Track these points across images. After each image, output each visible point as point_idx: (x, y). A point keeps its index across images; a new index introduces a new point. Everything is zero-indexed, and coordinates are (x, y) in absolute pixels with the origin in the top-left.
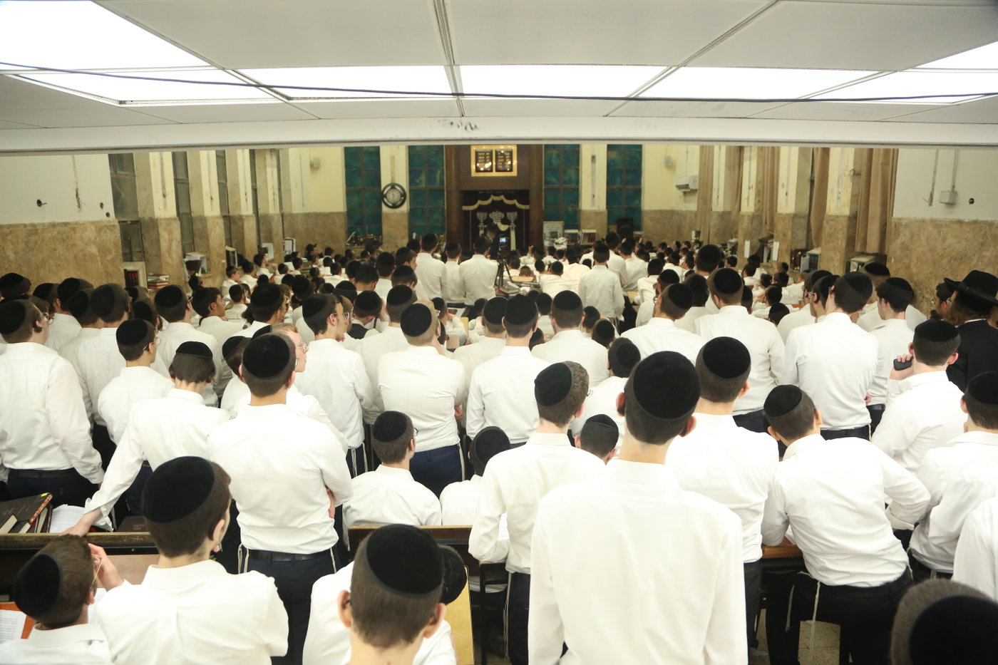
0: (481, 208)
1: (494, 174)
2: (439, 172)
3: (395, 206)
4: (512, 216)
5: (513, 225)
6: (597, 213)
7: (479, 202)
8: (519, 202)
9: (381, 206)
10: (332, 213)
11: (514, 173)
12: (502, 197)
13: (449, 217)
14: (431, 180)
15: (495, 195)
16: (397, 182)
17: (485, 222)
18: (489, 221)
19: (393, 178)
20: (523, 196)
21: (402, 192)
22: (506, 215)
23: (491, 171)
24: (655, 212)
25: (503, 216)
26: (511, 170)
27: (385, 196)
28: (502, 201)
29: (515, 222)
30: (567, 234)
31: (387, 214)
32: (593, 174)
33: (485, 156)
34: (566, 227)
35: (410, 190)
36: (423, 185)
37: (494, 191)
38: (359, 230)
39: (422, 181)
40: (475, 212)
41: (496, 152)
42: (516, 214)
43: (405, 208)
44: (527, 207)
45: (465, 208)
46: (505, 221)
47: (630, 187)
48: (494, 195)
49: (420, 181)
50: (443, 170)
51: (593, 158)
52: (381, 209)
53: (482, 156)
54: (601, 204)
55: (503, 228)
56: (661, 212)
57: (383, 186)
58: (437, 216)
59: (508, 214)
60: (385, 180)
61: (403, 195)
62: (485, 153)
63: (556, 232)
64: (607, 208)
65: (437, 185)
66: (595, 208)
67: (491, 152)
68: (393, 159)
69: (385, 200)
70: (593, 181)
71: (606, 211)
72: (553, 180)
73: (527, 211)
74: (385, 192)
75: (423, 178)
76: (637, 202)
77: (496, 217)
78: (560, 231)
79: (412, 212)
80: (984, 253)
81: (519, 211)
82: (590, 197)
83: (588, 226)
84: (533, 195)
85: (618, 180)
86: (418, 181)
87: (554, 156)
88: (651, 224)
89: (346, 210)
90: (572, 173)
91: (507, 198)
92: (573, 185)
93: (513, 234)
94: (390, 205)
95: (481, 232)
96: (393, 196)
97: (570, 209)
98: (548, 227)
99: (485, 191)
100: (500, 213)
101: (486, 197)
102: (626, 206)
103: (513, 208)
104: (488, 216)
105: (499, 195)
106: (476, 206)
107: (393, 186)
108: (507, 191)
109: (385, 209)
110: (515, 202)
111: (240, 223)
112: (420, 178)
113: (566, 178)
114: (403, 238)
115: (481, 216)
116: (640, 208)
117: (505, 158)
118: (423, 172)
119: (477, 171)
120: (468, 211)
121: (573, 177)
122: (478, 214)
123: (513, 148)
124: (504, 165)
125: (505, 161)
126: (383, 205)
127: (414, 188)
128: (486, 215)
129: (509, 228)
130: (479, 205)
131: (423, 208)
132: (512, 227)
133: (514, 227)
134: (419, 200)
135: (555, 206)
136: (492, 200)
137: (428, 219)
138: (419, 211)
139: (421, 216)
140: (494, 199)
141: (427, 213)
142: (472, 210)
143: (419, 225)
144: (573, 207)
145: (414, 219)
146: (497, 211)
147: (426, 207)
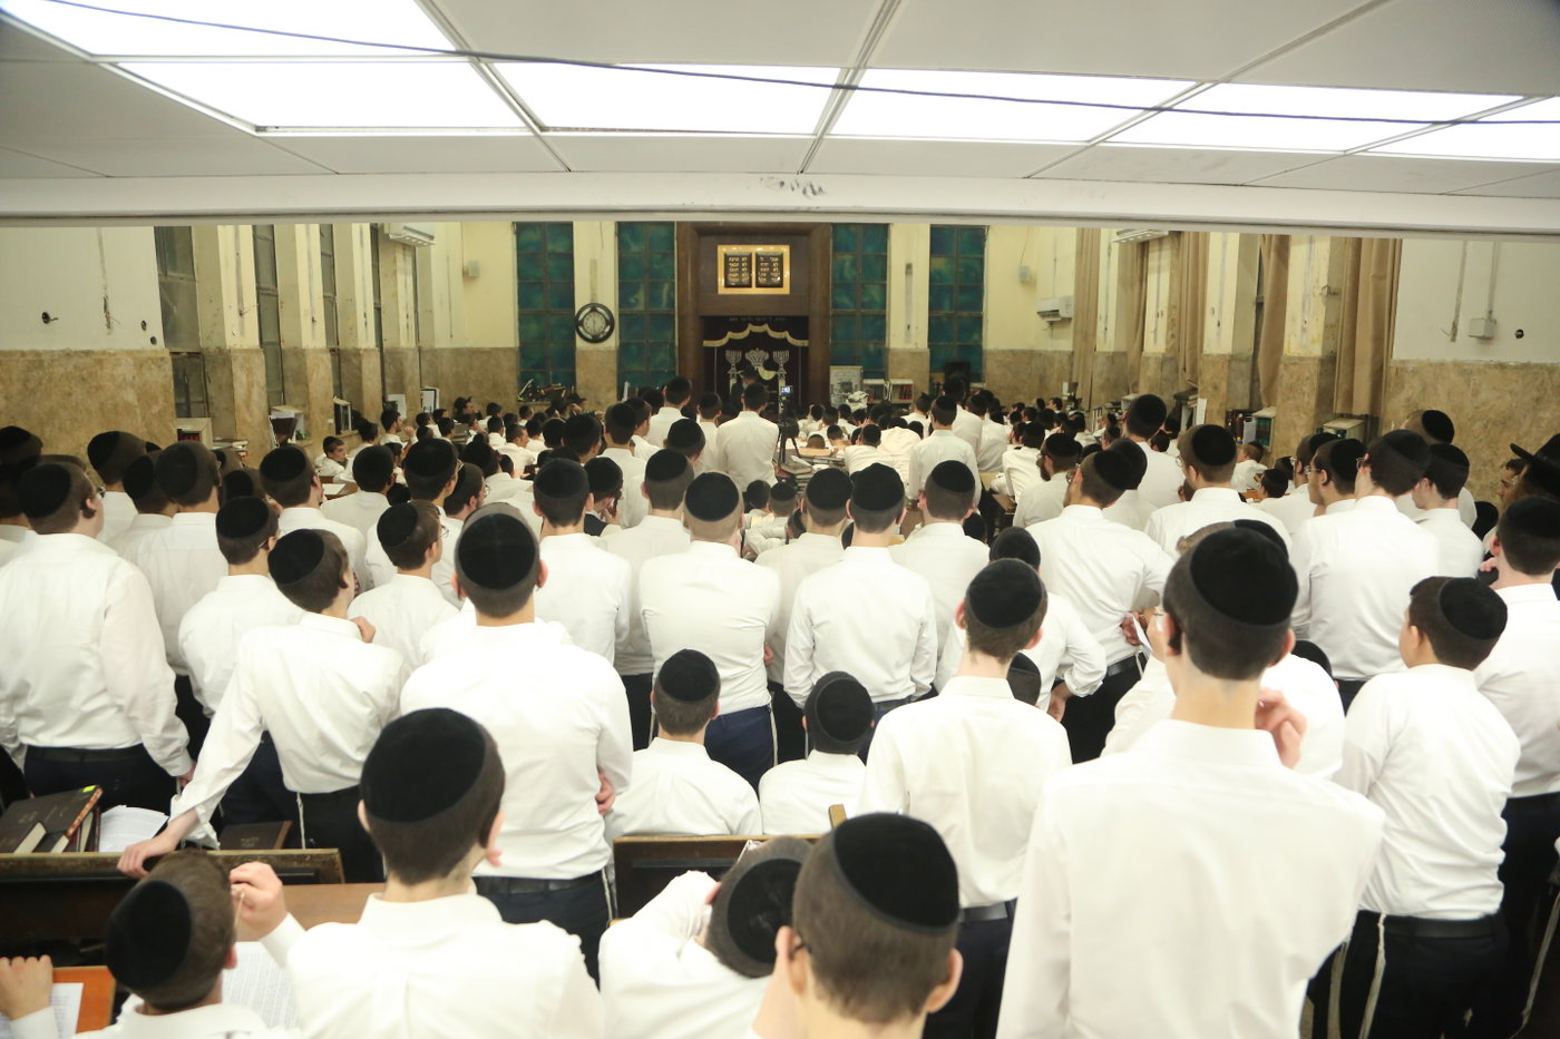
0: (732, 344)
1: (754, 291)
2: (666, 288)
3: (596, 339)
4: (781, 357)
5: (782, 371)
6: (914, 354)
7: (730, 335)
8: (793, 336)
9: (574, 339)
10: (498, 349)
11: (786, 290)
12: (766, 327)
13: (682, 358)
14: (653, 298)
15: (755, 324)
16: (600, 302)
17: (739, 367)
18: (744, 365)
19: (593, 295)
20: (799, 325)
21: (608, 318)
22: (771, 355)
23: (749, 286)
24: (1003, 352)
25: (767, 356)
26: (780, 285)
27: (581, 323)
28: (765, 333)
29: (786, 366)
30: (867, 385)
31: (583, 352)
32: (908, 292)
33: (740, 262)
34: (865, 375)
35: (620, 315)
36: (641, 307)
37: (754, 317)
38: (538, 376)
39: (640, 300)
40: (722, 349)
41: (758, 256)
42: (787, 353)
43: (612, 343)
44: (806, 343)
45: (707, 343)
46: (770, 365)
47: (965, 314)
49: (637, 300)
50: (673, 283)
51: (909, 267)
52: (574, 343)
53: (735, 262)
54: (920, 340)
56: (1013, 352)
57: (578, 307)
58: (662, 356)
59: (775, 354)
60: (581, 299)
61: (610, 322)
62: (740, 257)
63: (850, 384)
64: (929, 346)
65: (664, 307)
66: (911, 346)
67: (750, 257)
68: (594, 265)
69: (581, 329)
70: (908, 303)
71: (928, 350)
72: (846, 300)
73: (805, 350)
74: (581, 318)
75: (641, 296)
76: (976, 337)
77: (756, 357)
78: (855, 381)
79: (623, 350)
80: (1541, 414)
81: (793, 349)
82: (903, 328)
83: (900, 374)
84: (815, 323)
85: (947, 303)
86: (633, 301)
87: (847, 264)
88: (997, 372)
89: (518, 345)
90: (874, 291)
91: (773, 329)
92: (876, 310)
93: (783, 384)
94: (589, 337)
95: (733, 382)
96: (594, 324)
97: (871, 347)
98: (837, 375)
99: (739, 317)
100: (762, 352)
101: (740, 328)
102: (958, 343)
103: (783, 344)
105: (761, 324)
106: (724, 341)
107: (594, 308)
108: (774, 317)
109: (580, 343)
110: (786, 334)
111: (354, 360)
112: (636, 296)
113: (866, 299)
114: (609, 390)
115: (733, 357)
116: (980, 347)
117: (771, 267)
118: (642, 286)
119: (727, 285)
120: (712, 349)
121: (877, 298)
122: (728, 353)
123: (785, 250)
124: (769, 276)
125: (771, 271)
126: (578, 338)
127: (627, 310)
128: (740, 354)
129: (776, 376)
130: (730, 339)
131: (640, 343)
132: (782, 375)
133: (784, 375)
134: (635, 330)
135: (847, 342)
136: (750, 331)
137: (649, 361)
138: (634, 348)
139: (638, 356)
140: (753, 331)
141: (647, 351)
142: (718, 347)
143: (635, 370)
144: (876, 344)
145: (625, 360)
146: (757, 349)
147: (645, 341)
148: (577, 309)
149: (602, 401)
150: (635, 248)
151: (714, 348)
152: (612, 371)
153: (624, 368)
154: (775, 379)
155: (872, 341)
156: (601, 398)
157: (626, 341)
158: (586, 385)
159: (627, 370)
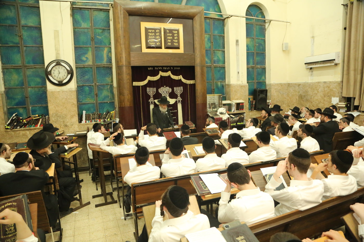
0: (150, 84)
1: (163, 50)
2: (106, 50)
3: (60, 84)
4: (179, 90)
5: (179, 99)
6: (242, 86)
7: (149, 78)
8: (185, 78)
9: (45, 83)
11: (181, 51)
12: (169, 73)
13: (121, 93)
14: (97, 57)
15: (163, 71)
17: (155, 97)
18: (157, 96)
19: (58, 54)
21: (68, 69)
22: (173, 90)
23: (160, 48)
24: (277, 84)
25: (170, 90)
26: (178, 48)
27: (50, 73)
28: (169, 76)
29: (181, 96)
30: (223, 104)
31: (52, 93)
32: (237, 55)
33: (155, 33)
35: (76, 68)
36: (90, 63)
37: (162, 67)
38: (21, 111)
39: (89, 59)
40: (145, 87)
41: (164, 29)
42: (181, 88)
43: (73, 85)
44: (191, 82)
45: (135, 84)
46: (173, 95)
47: (259, 66)
49: (86, 58)
51: (237, 41)
52: (46, 87)
53: (152, 32)
54: (243, 80)
56: (281, 85)
58: (105, 93)
59: (175, 89)
60: (49, 57)
61: (70, 72)
62: (155, 30)
63: (216, 104)
64: (247, 82)
65: (105, 62)
66: (240, 83)
67: (160, 30)
68: (56, 33)
69: (50, 77)
70: (238, 60)
71: (247, 84)
72: (206, 59)
73: (193, 86)
74: (49, 69)
75: (89, 55)
76: (263, 78)
77: (165, 91)
79: (80, 89)
81: (184, 85)
82: (236, 73)
83: (236, 98)
84: (198, 71)
86: (84, 59)
87: (206, 39)
88: (275, 94)
90: (219, 54)
91: (173, 74)
92: (221, 64)
93: (180, 106)
94: (57, 82)
95: (152, 107)
96: (59, 73)
97: (219, 84)
98: (209, 99)
99: (154, 67)
100: (168, 88)
101: (154, 73)
102: (257, 81)
103: (179, 83)
104: (157, 90)
105: (166, 71)
106: (145, 82)
107: (58, 63)
108: (173, 67)
109: (49, 85)
110: (181, 77)
112: (86, 56)
113: (216, 59)
114: (72, 117)
115: (151, 91)
117: (173, 36)
118: (90, 49)
119: (148, 47)
120: (138, 87)
121: (221, 58)
122: (148, 89)
123: (180, 27)
124: (172, 42)
125: (173, 38)
126: (48, 83)
127: (81, 65)
128: (155, 89)
129: (176, 101)
130: (149, 81)
131: (90, 85)
132: (179, 101)
133: (180, 101)
134: (86, 77)
135: (208, 81)
136: (161, 75)
137: (97, 96)
138: (87, 88)
139: (90, 94)
140: (162, 75)
141: (95, 91)
142: (141, 86)
143: (88, 102)
144: (221, 82)
145: (81, 97)
146: (165, 86)
147: (94, 84)
148: (46, 64)
149: (68, 124)
150: (84, 25)
151: (139, 86)
152: (74, 104)
153: (81, 102)
154: (176, 104)
155: (219, 81)
156: (67, 122)
157: (81, 85)
158: (56, 115)
159: (82, 103)
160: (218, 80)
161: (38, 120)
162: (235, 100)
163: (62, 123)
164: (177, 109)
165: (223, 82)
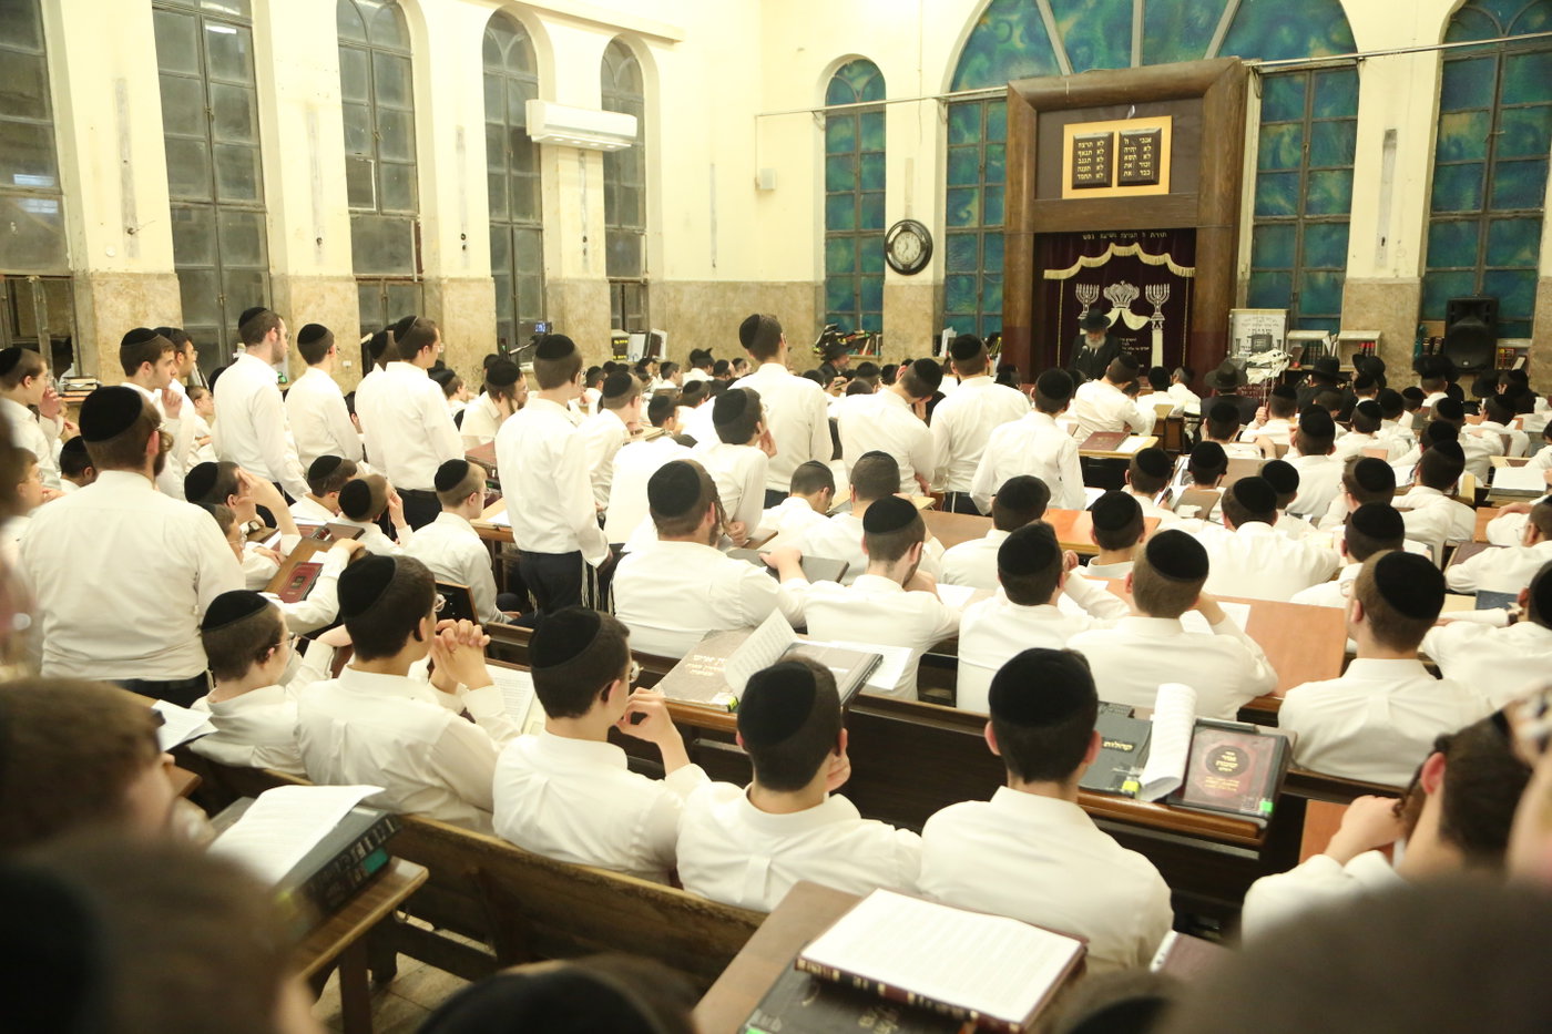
0: (1086, 276)
1: (1115, 191)
3: (907, 270)
4: (1158, 294)
5: (1158, 316)
7: (1083, 261)
8: (1177, 261)
9: (883, 268)
10: (793, 284)
11: (1162, 188)
12: (1136, 248)
13: (1008, 296)
14: (988, 212)
16: (915, 218)
19: (908, 208)
20: (1183, 243)
21: (926, 239)
22: (1142, 292)
23: (1108, 185)
25: (1134, 293)
26: (1155, 182)
27: (891, 246)
28: (1135, 257)
29: (1164, 309)
30: (1291, 341)
31: (892, 288)
32: (1386, 180)
33: (1095, 149)
34: (1291, 325)
35: (945, 237)
36: (974, 224)
37: (1119, 233)
38: (846, 320)
39: (973, 214)
40: (1070, 283)
41: (1122, 137)
42: (1167, 289)
43: (932, 274)
44: (1192, 271)
45: (1049, 274)
46: (1140, 307)
47: (1506, 212)
48: (1118, 244)
49: (969, 212)
50: (1020, 183)
51: (1390, 135)
52: (883, 276)
53: (1087, 149)
54: (1405, 264)
55: (1135, 322)
57: (888, 226)
58: (998, 294)
59: (1148, 289)
60: (893, 215)
61: (927, 250)
62: (1094, 140)
63: (1270, 338)
64: (1422, 274)
65: (1001, 223)
66: (1386, 274)
67: (1111, 136)
68: (910, 163)
69: (890, 256)
70: (1385, 201)
71: (1418, 280)
72: (1280, 200)
73: (1192, 282)
74: (891, 239)
75: (975, 207)
76: (1527, 254)
77: (1121, 294)
78: (1278, 333)
79: (951, 282)
81: (1175, 281)
82: (1374, 242)
83: (1362, 323)
84: (1205, 240)
85: (1469, 194)
86: (963, 215)
87: (1287, 139)
89: (823, 278)
90: (1332, 183)
91: (1147, 250)
92: (1333, 214)
93: (1157, 337)
94: (901, 267)
96: (907, 249)
97: (1321, 277)
98: (1248, 322)
99: (1097, 234)
100: (1130, 287)
101: (1097, 249)
102: (1487, 268)
103: (1161, 275)
104: (1101, 293)
105: (1129, 243)
106: (1074, 270)
107: (906, 226)
108: (1148, 232)
109: (890, 276)
110: (1166, 258)
112: (968, 208)
113: (1315, 197)
114: (921, 341)
115: (1086, 294)
116: (1535, 271)
117: (1140, 153)
118: (976, 192)
119: (1077, 186)
120: (1056, 282)
121: (1336, 193)
122: (1079, 289)
123: (1162, 125)
124: (1137, 168)
125: (1140, 158)
126: (888, 269)
127: (957, 229)
128: (1097, 289)
129: (1149, 324)
130: (1083, 267)
131: (970, 275)
132: (1157, 322)
133: (1160, 323)
134: (965, 256)
135: (1280, 269)
136: (1113, 255)
137: (980, 300)
138: (964, 281)
139: (968, 293)
140: (1117, 254)
141: (979, 288)
142: (1064, 280)
143: (964, 312)
144: (1329, 271)
145: (952, 300)
146: (1123, 282)
147: (976, 272)
150: (969, 138)
151: (1059, 281)
152: (926, 314)
153: (950, 310)
154: (1148, 329)
155: (1323, 267)
156: (912, 352)
157: (953, 272)
158: (894, 334)
159: (954, 313)
160: (1319, 264)
161: (865, 339)
162: (1357, 329)
163: (902, 352)
164: (1149, 342)
165: (1336, 271)
